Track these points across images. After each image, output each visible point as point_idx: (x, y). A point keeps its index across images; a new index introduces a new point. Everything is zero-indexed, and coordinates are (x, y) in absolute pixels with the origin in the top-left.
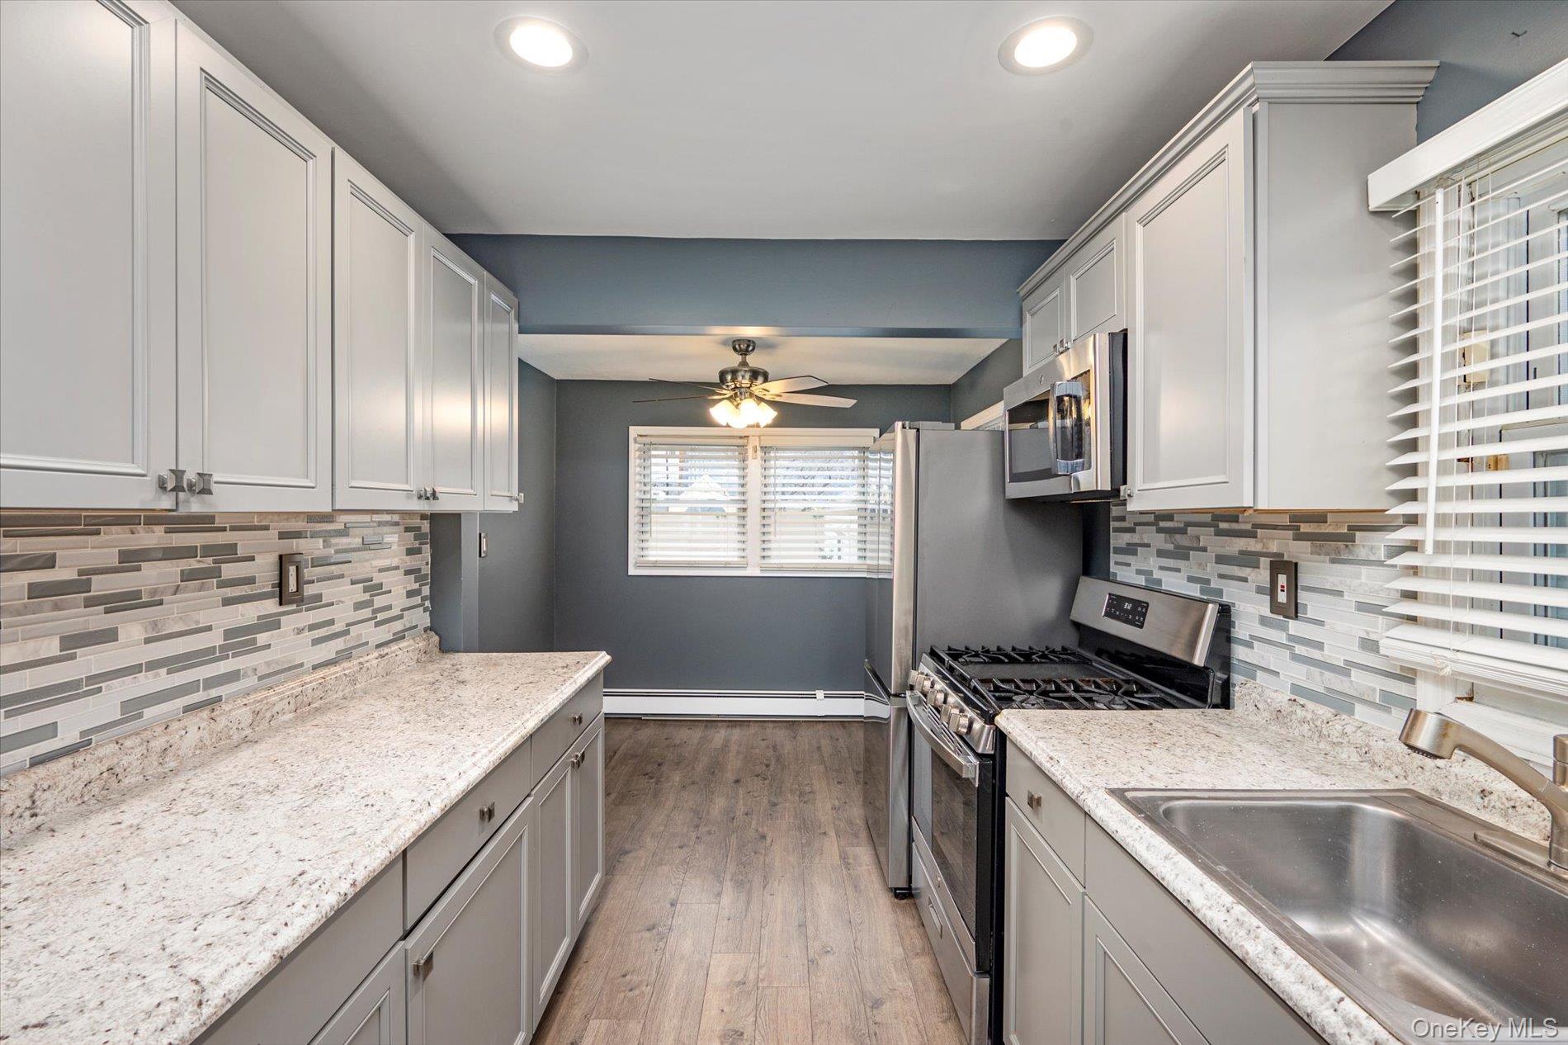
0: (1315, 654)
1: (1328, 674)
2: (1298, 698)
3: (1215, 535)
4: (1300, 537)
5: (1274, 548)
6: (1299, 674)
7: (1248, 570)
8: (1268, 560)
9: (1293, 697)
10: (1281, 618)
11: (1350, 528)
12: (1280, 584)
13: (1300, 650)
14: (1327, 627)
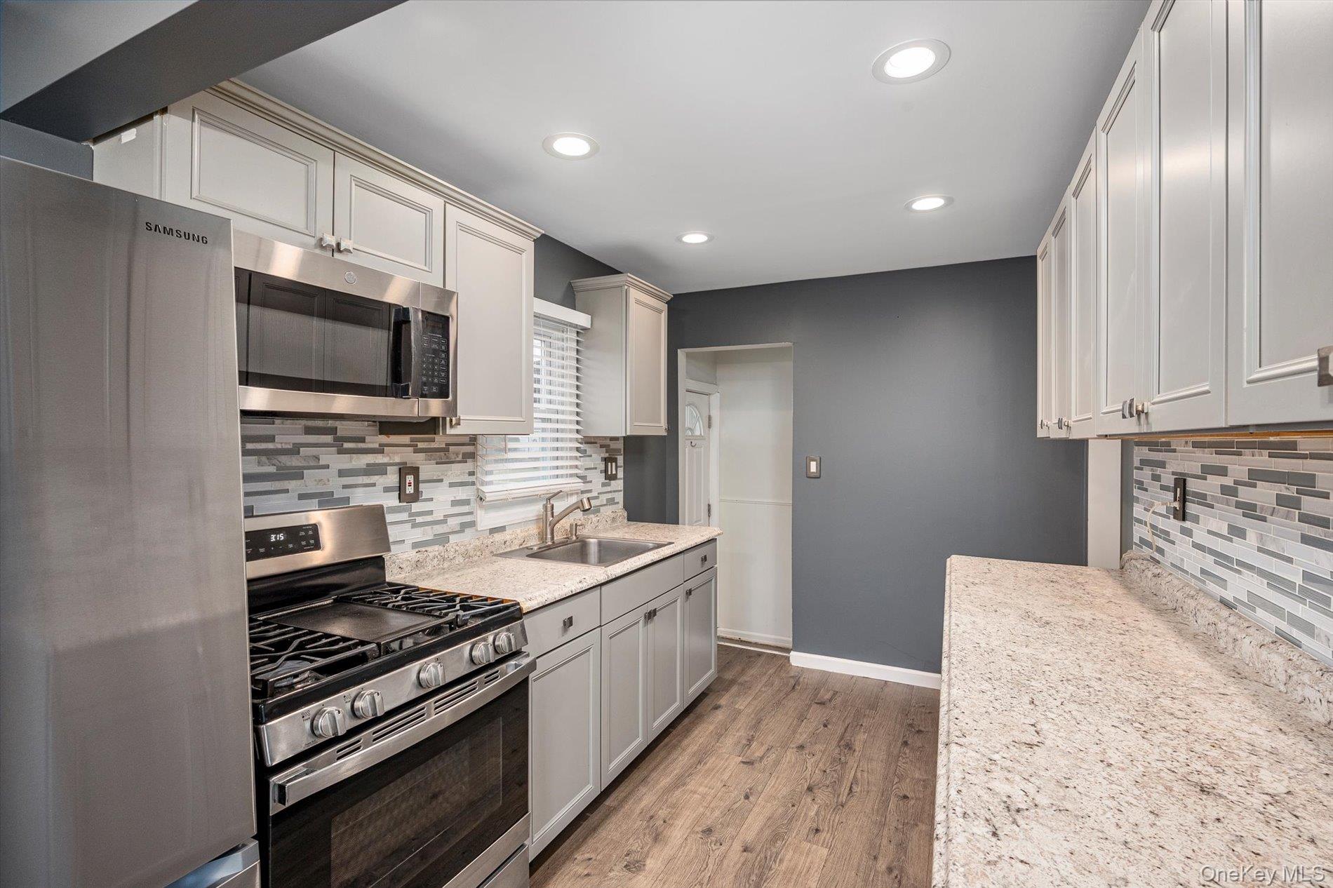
0: (428, 518)
1: (436, 527)
2: (420, 549)
3: (338, 453)
4: (417, 451)
5: (397, 460)
6: (418, 535)
7: (376, 477)
8: (396, 468)
9: (417, 550)
10: (405, 504)
11: (447, 445)
12: (408, 482)
13: (419, 520)
14: (434, 500)
